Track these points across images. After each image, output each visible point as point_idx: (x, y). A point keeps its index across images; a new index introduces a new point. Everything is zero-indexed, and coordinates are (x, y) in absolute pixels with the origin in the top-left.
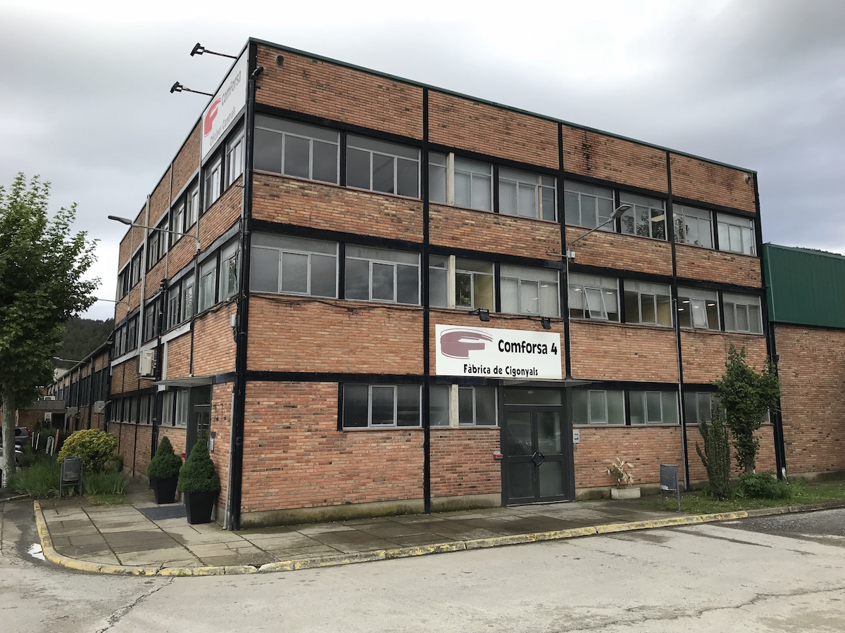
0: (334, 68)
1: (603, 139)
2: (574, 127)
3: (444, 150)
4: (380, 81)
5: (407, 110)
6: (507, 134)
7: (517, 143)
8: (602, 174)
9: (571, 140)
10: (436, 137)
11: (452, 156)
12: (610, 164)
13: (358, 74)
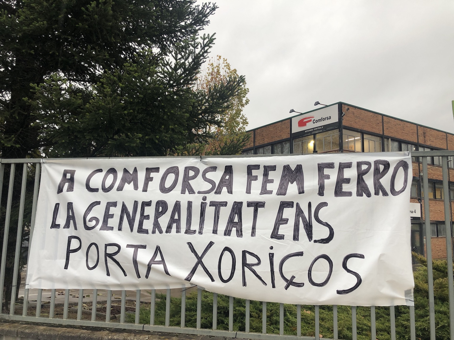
0: (360, 110)
1: (429, 130)
2: (421, 126)
3: (388, 138)
4: (371, 114)
5: (378, 124)
6: (404, 130)
7: (406, 133)
8: (428, 143)
9: (421, 132)
10: (386, 134)
11: (390, 139)
12: (431, 140)
13: (366, 112)
